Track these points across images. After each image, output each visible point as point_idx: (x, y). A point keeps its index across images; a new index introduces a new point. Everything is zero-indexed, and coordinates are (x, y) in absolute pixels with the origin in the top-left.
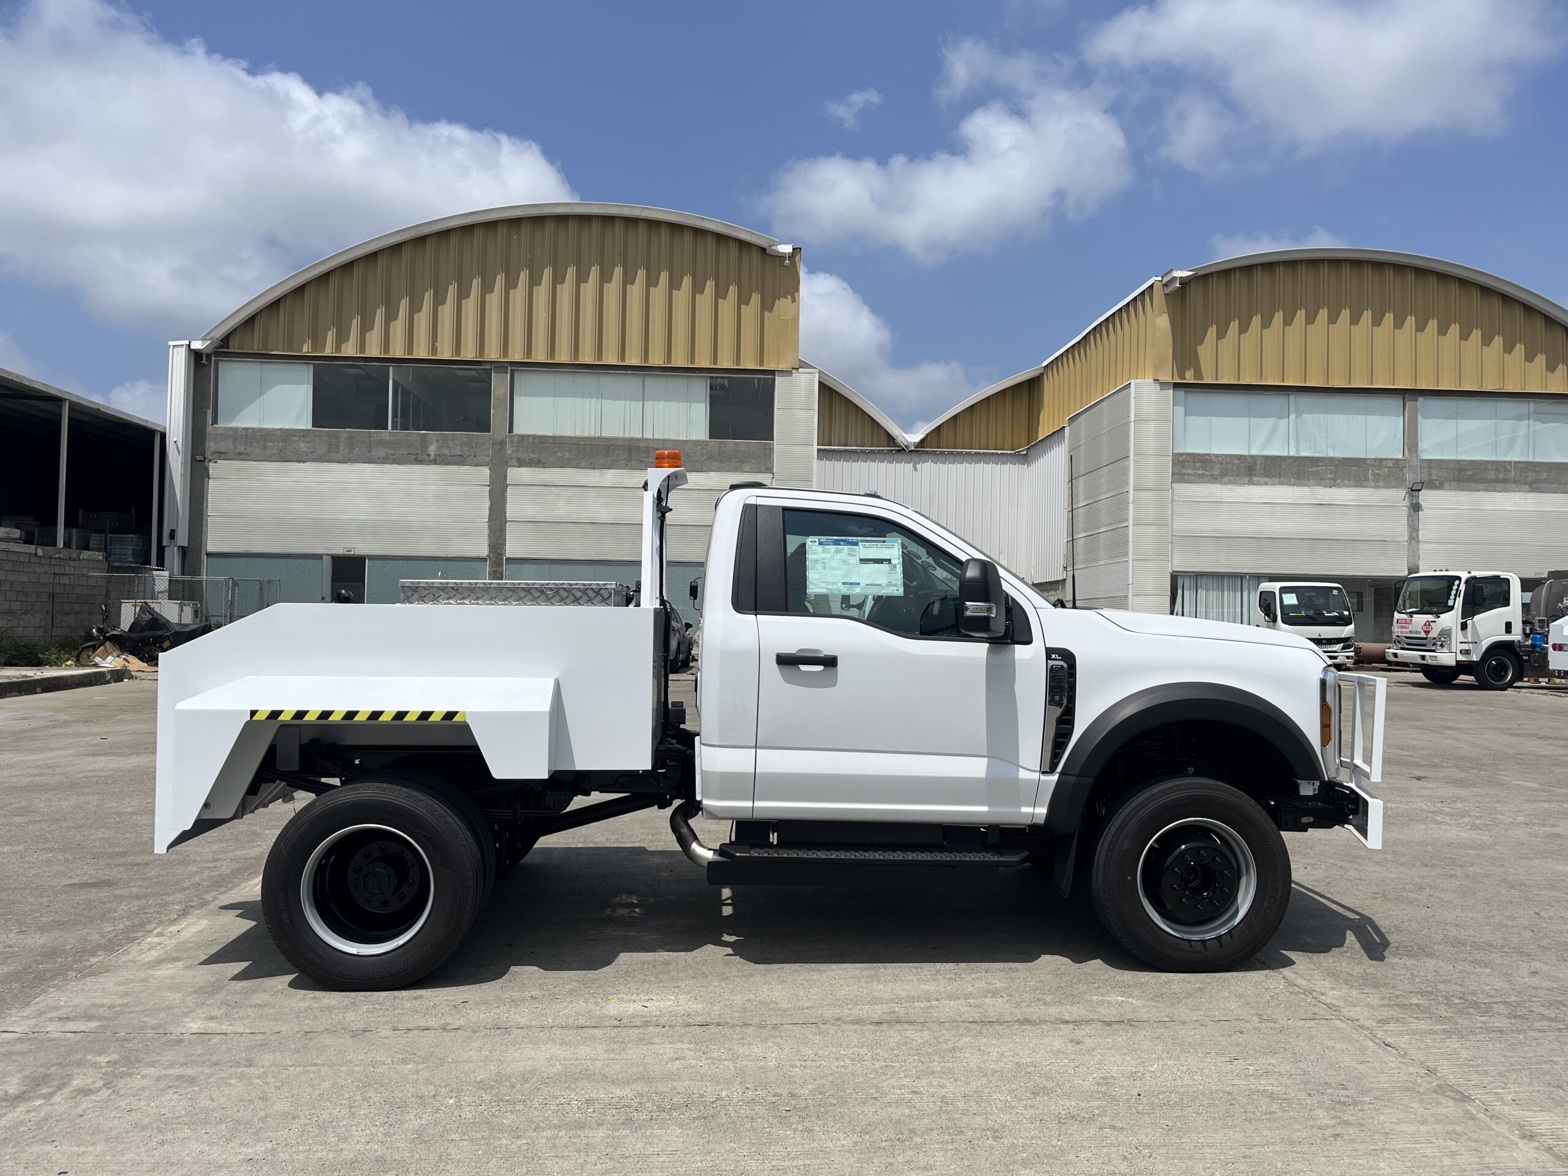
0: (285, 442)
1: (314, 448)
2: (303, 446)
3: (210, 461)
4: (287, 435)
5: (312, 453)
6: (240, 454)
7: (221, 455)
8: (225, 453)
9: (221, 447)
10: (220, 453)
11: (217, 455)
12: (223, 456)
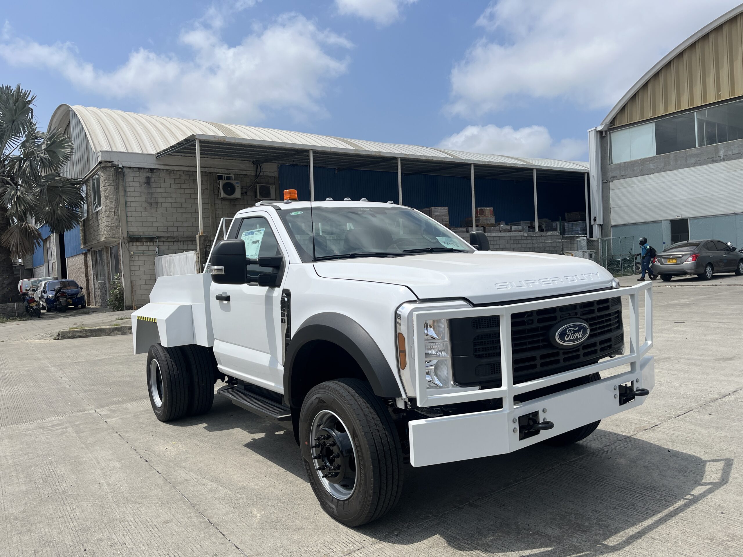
0: (643, 166)
1: (657, 166)
2: (652, 166)
3: (610, 182)
4: (643, 162)
5: (656, 168)
6: (623, 176)
7: (614, 178)
8: (616, 177)
9: (614, 174)
10: (614, 177)
11: (613, 178)
12: (615, 178)
